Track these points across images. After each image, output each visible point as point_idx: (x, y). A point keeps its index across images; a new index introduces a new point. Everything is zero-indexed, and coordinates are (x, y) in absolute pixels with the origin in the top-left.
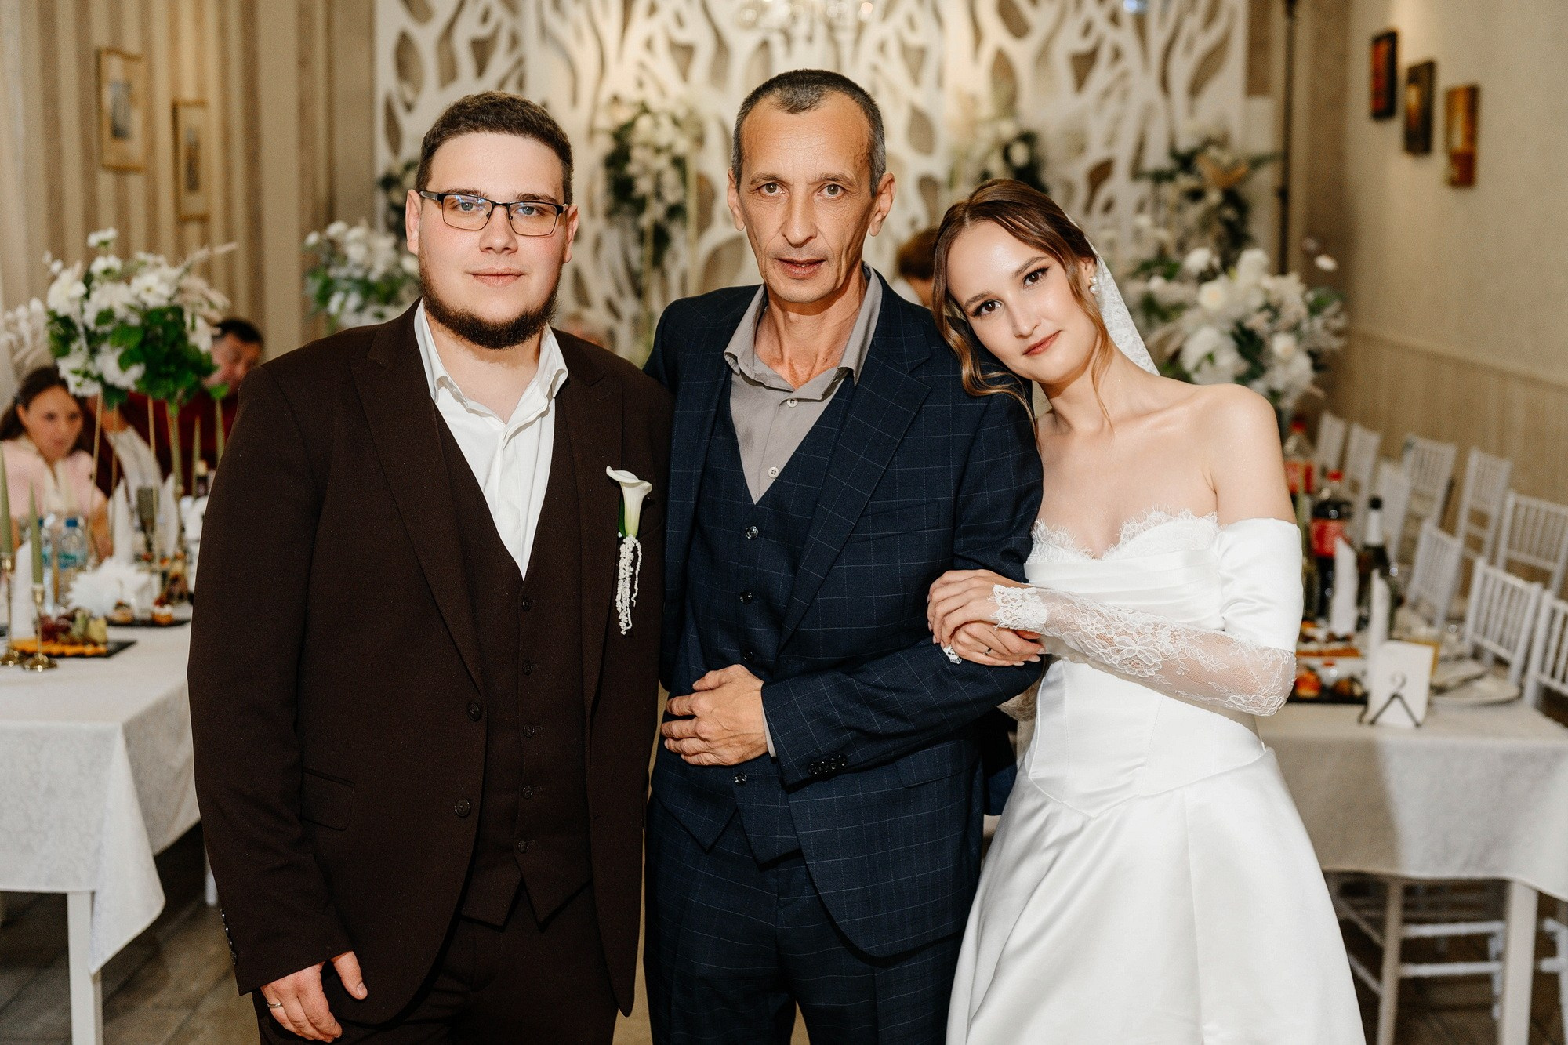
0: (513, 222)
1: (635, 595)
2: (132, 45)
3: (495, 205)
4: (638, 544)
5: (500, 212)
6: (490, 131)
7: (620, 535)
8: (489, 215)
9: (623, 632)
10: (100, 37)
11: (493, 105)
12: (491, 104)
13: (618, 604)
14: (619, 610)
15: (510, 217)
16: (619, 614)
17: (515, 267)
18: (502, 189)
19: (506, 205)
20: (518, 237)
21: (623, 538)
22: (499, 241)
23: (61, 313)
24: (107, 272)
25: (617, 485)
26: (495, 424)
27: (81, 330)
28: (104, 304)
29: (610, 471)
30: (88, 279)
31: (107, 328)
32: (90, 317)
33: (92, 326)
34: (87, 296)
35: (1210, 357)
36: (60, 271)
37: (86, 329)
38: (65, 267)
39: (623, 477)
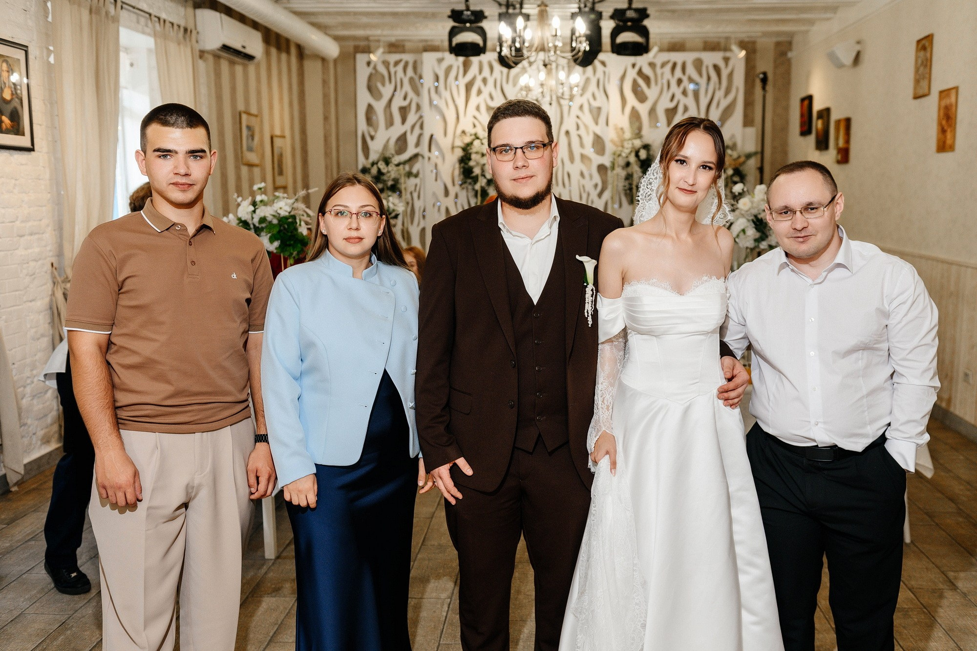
0: (526, 154)
1: (592, 310)
2: (254, 110)
3: (516, 148)
4: (594, 287)
5: (519, 151)
6: (511, 117)
7: (585, 284)
8: (515, 153)
9: (590, 326)
10: (241, 107)
11: (511, 106)
12: (510, 105)
13: (586, 314)
14: (586, 316)
15: (524, 153)
16: (587, 318)
17: (529, 174)
18: (518, 141)
19: (522, 148)
20: (528, 160)
21: (587, 285)
22: (520, 164)
23: (243, 219)
24: (261, 201)
25: (582, 262)
26: (527, 241)
27: (252, 226)
28: (262, 215)
29: (578, 257)
30: (254, 204)
31: (264, 225)
32: (256, 221)
33: (257, 225)
34: (254, 211)
35: (744, 231)
36: (241, 201)
37: (254, 225)
38: (244, 199)
39: (584, 259)
